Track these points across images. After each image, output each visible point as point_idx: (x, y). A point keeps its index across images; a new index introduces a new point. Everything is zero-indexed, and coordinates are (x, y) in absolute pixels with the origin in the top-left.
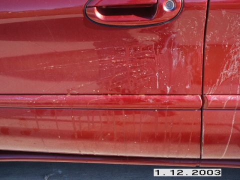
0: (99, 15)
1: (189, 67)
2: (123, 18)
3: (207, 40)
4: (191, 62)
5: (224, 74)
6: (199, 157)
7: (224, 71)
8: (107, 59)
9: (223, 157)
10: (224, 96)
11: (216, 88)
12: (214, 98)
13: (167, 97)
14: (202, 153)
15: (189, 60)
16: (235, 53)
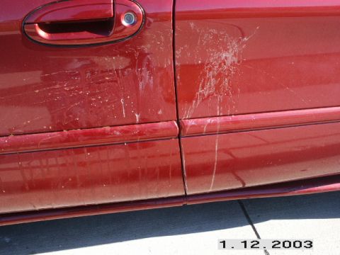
0: (42, 33)
1: (160, 89)
2: (73, 35)
3: (177, 57)
4: (161, 83)
5: (200, 94)
6: (184, 193)
7: (201, 91)
8: (58, 86)
9: (210, 190)
10: (203, 119)
11: (192, 111)
12: (192, 122)
13: (137, 126)
14: (187, 188)
16: (210, 69)
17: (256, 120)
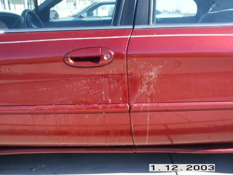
0: (71, 61)
1: (120, 88)
5: (140, 92)
6: (133, 144)
7: (140, 90)
8: (75, 84)
9: (146, 144)
10: (141, 104)
11: (136, 100)
13: (110, 105)
14: (134, 140)
15: (120, 84)
16: (144, 80)
17: (168, 107)
